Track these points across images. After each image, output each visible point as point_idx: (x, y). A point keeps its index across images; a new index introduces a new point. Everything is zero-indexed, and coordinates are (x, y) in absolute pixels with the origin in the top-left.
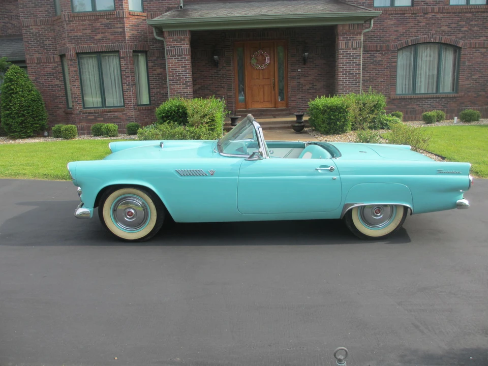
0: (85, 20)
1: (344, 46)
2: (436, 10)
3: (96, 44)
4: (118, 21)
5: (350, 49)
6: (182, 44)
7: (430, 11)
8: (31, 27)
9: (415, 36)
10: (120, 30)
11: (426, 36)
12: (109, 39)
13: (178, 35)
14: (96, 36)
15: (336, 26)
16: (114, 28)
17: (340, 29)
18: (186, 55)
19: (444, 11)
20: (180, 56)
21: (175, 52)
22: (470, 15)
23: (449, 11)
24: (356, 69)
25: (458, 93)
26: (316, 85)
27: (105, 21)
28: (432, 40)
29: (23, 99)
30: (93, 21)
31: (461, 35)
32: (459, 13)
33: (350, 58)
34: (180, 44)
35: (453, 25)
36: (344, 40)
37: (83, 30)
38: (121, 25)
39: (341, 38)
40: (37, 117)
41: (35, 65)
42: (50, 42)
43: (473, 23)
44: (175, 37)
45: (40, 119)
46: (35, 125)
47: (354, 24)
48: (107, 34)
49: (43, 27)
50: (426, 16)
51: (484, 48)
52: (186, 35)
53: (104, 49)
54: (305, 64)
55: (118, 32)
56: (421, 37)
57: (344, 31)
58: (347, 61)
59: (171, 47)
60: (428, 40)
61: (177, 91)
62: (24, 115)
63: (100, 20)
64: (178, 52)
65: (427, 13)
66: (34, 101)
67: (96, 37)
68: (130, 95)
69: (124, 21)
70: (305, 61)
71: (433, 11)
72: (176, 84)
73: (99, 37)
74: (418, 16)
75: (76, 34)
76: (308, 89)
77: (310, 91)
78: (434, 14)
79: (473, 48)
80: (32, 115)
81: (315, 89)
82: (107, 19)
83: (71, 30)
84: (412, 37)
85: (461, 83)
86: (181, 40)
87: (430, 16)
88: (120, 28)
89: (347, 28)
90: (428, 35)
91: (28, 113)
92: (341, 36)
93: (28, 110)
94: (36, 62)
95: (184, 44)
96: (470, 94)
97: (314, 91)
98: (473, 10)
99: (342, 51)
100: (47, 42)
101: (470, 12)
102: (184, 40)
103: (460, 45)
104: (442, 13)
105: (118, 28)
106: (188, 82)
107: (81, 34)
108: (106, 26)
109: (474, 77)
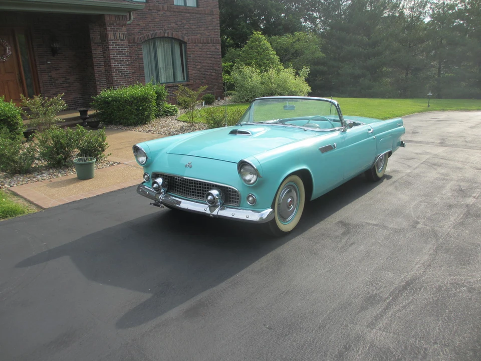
1: (112, 37)
2: (166, 8)
5: (118, 40)
7: (162, 9)
9: (154, 31)
11: (161, 31)
15: (103, 15)
17: (107, 19)
19: (172, 10)
22: (188, 15)
23: (174, 10)
24: (126, 61)
25: (189, 81)
26: (69, 79)
28: (166, 35)
31: (185, 32)
32: (182, 12)
33: (120, 50)
35: (179, 23)
36: (112, 31)
39: (109, 29)
43: (191, 22)
47: (119, 15)
50: (159, 13)
51: (201, 43)
54: (54, 55)
56: (159, 32)
57: (111, 22)
58: (117, 52)
60: (163, 35)
65: (159, 11)
70: (54, 52)
71: (163, 9)
74: (153, 12)
76: (61, 83)
77: (64, 85)
78: (164, 12)
79: (194, 43)
81: (69, 83)
84: (151, 31)
85: (190, 73)
87: (161, 13)
89: (113, 19)
90: (163, 30)
92: (109, 26)
96: (197, 81)
97: (67, 85)
98: (190, 11)
99: (111, 42)
101: (189, 13)
103: (186, 41)
104: (170, 11)
109: (197, 67)
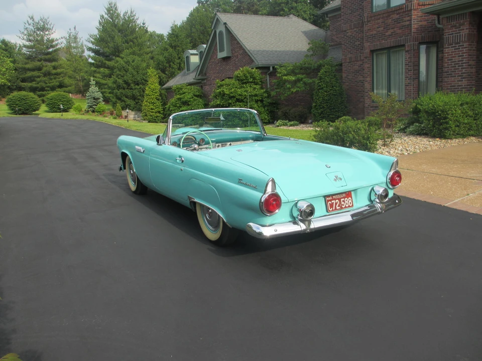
0: (379, 19)
3: (386, 40)
4: (407, 14)
6: (461, 30)
8: (347, 32)
10: (408, 23)
12: (397, 34)
13: (456, 21)
14: (387, 32)
16: (403, 22)
18: (465, 42)
20: (457, 43)
21: (453, 40)
27: (395, 16)
29: (326, 93)
30: (386, 19)
34: (459, 30)
37: (378, 28)
38: (408, 18)
40: (334, 109)
41: (347, 63)
42: (359, 43)
44: (454, 23)
45: (336, 111)
46: (331, 116)
48: (396, 29)
49: (355, 29)
52: (466, 18)
53: (392, 45)
55: (405, 26)
59: (448, 35)
61: (451, 84)
62: (324, 107)
63: (391, 16)
64: (455, 39)
66: (335, 95)
67: (387, 34)
68: (411, 89)
69: (411, 13)
72: (451, 77)
73: (389, 33)
75: (371, 33)
80: (330, 107)
82: (397, 14)
83: (368, 30)
86: (461, 25)
88: (408, 21)
91: (327, 106)
93: (327, 103)
94: (348, 61)
95: (464, 29)
100: (357, 43)
102: (463, 24)
105: (405, 21)
106: (464, 73)
107: (375, 32)
108: (396, 21)
